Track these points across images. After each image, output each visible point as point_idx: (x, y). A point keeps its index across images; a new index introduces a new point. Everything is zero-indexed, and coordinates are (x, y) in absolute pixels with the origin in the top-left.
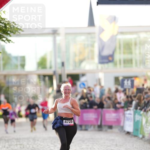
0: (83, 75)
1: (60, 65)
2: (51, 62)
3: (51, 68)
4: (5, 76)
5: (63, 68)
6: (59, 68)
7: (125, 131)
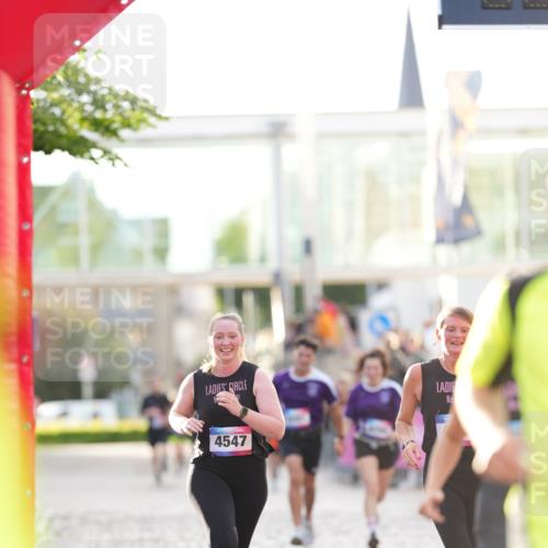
0: (381, 286)
1: (298, 249)
3: (263, 259)
5: (307, 261)
6: (294, 260)
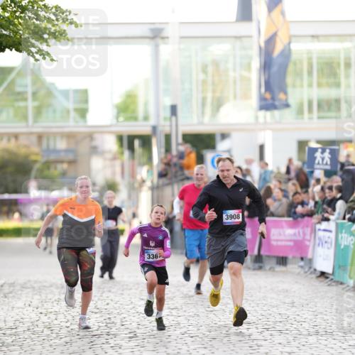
0: (224, 136)
1: (168, 113)
2: (146, 104)
3: (146, 118)
4: (40, 137)
5: (174, 118)
6: (165, 119)
7: (315, 270)
